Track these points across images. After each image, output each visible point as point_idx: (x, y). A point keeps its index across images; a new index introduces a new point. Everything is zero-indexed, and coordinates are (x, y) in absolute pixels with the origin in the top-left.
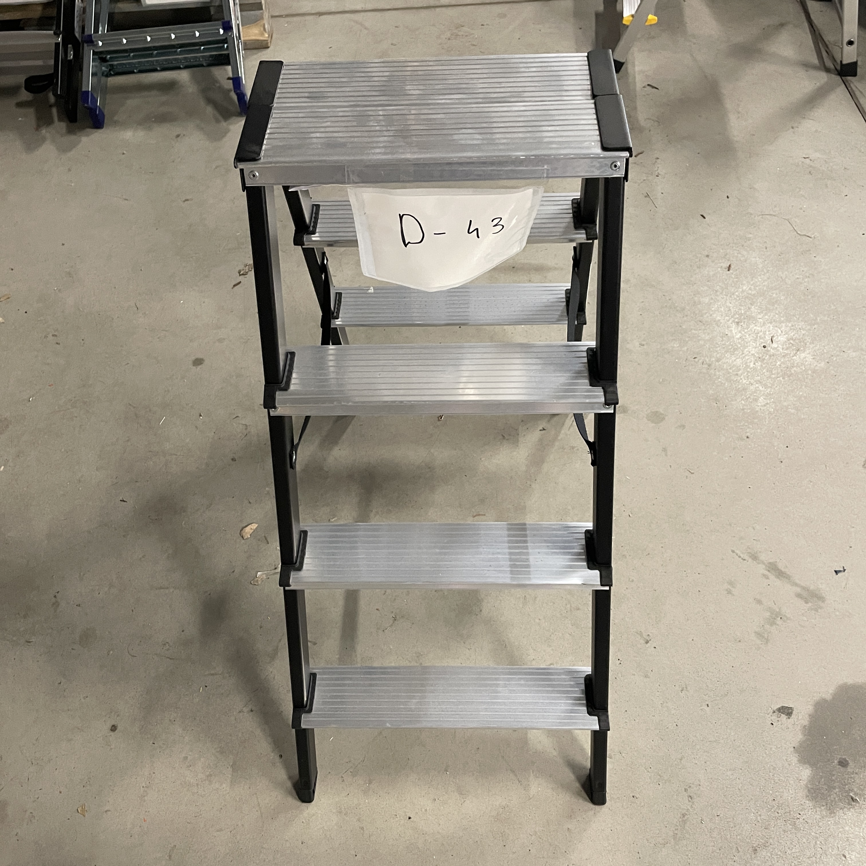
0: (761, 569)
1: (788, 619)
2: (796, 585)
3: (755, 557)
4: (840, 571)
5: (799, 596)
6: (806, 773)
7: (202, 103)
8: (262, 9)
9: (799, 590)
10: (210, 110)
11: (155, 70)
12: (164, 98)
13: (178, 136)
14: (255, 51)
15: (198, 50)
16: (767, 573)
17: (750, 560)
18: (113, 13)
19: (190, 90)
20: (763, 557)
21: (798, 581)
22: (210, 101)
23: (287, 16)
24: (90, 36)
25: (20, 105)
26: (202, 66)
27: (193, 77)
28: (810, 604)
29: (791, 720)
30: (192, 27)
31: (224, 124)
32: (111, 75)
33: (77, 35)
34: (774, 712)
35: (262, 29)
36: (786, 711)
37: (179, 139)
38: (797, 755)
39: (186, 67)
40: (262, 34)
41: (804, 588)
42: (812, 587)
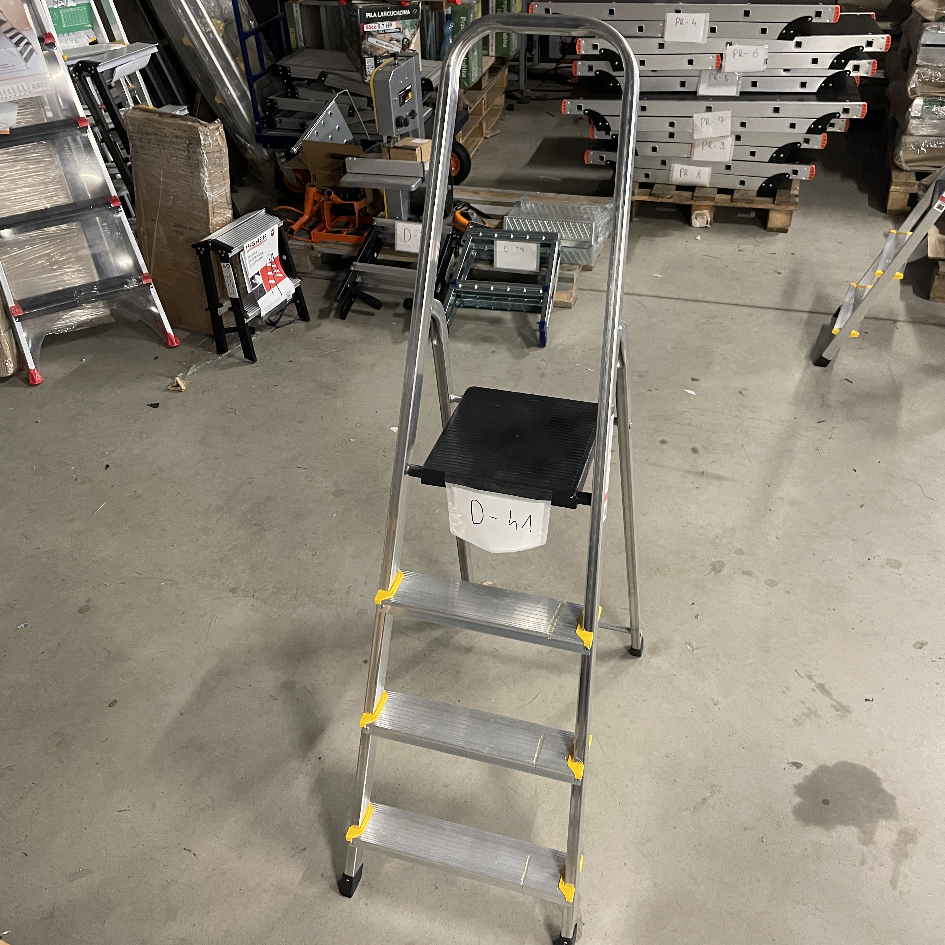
0: (813, 685)
1: (820, 717)
2: (834, 700)
3: (810, 678)
4: (869, 700)
5: (834, 706)
6: (797, 800)
7: (515, 334)
8: (573, 283)
9: (834, 703)
10: (519, 340)
11: (490, 309)
12: (490, 327)
13: (493, 352)
14: (561, 309)
15: (523, 301)
16: (815, 688)
17: (806, 679)
18: (473, 269)
19: (510, 326)
20: (815, 679)
21: (835, 698)
22: (520, 334)
23: (591, 290)
24: (455, 280)
25: (396, 315)
26: (522, 311)
27: (514, 318)
28: (838, 713)
29: (799, 771)
30: (522, 286)
31: (526, 350)
32: (460, 307)
33: (446, 279)
34: (788, 763)
35: (570, 295)
36: (798, 765)
37: (493, 354)
38: (795, 789)
39: (511, 310)
40: (569, 299)
41: (839, 703)
42: (845, 704)
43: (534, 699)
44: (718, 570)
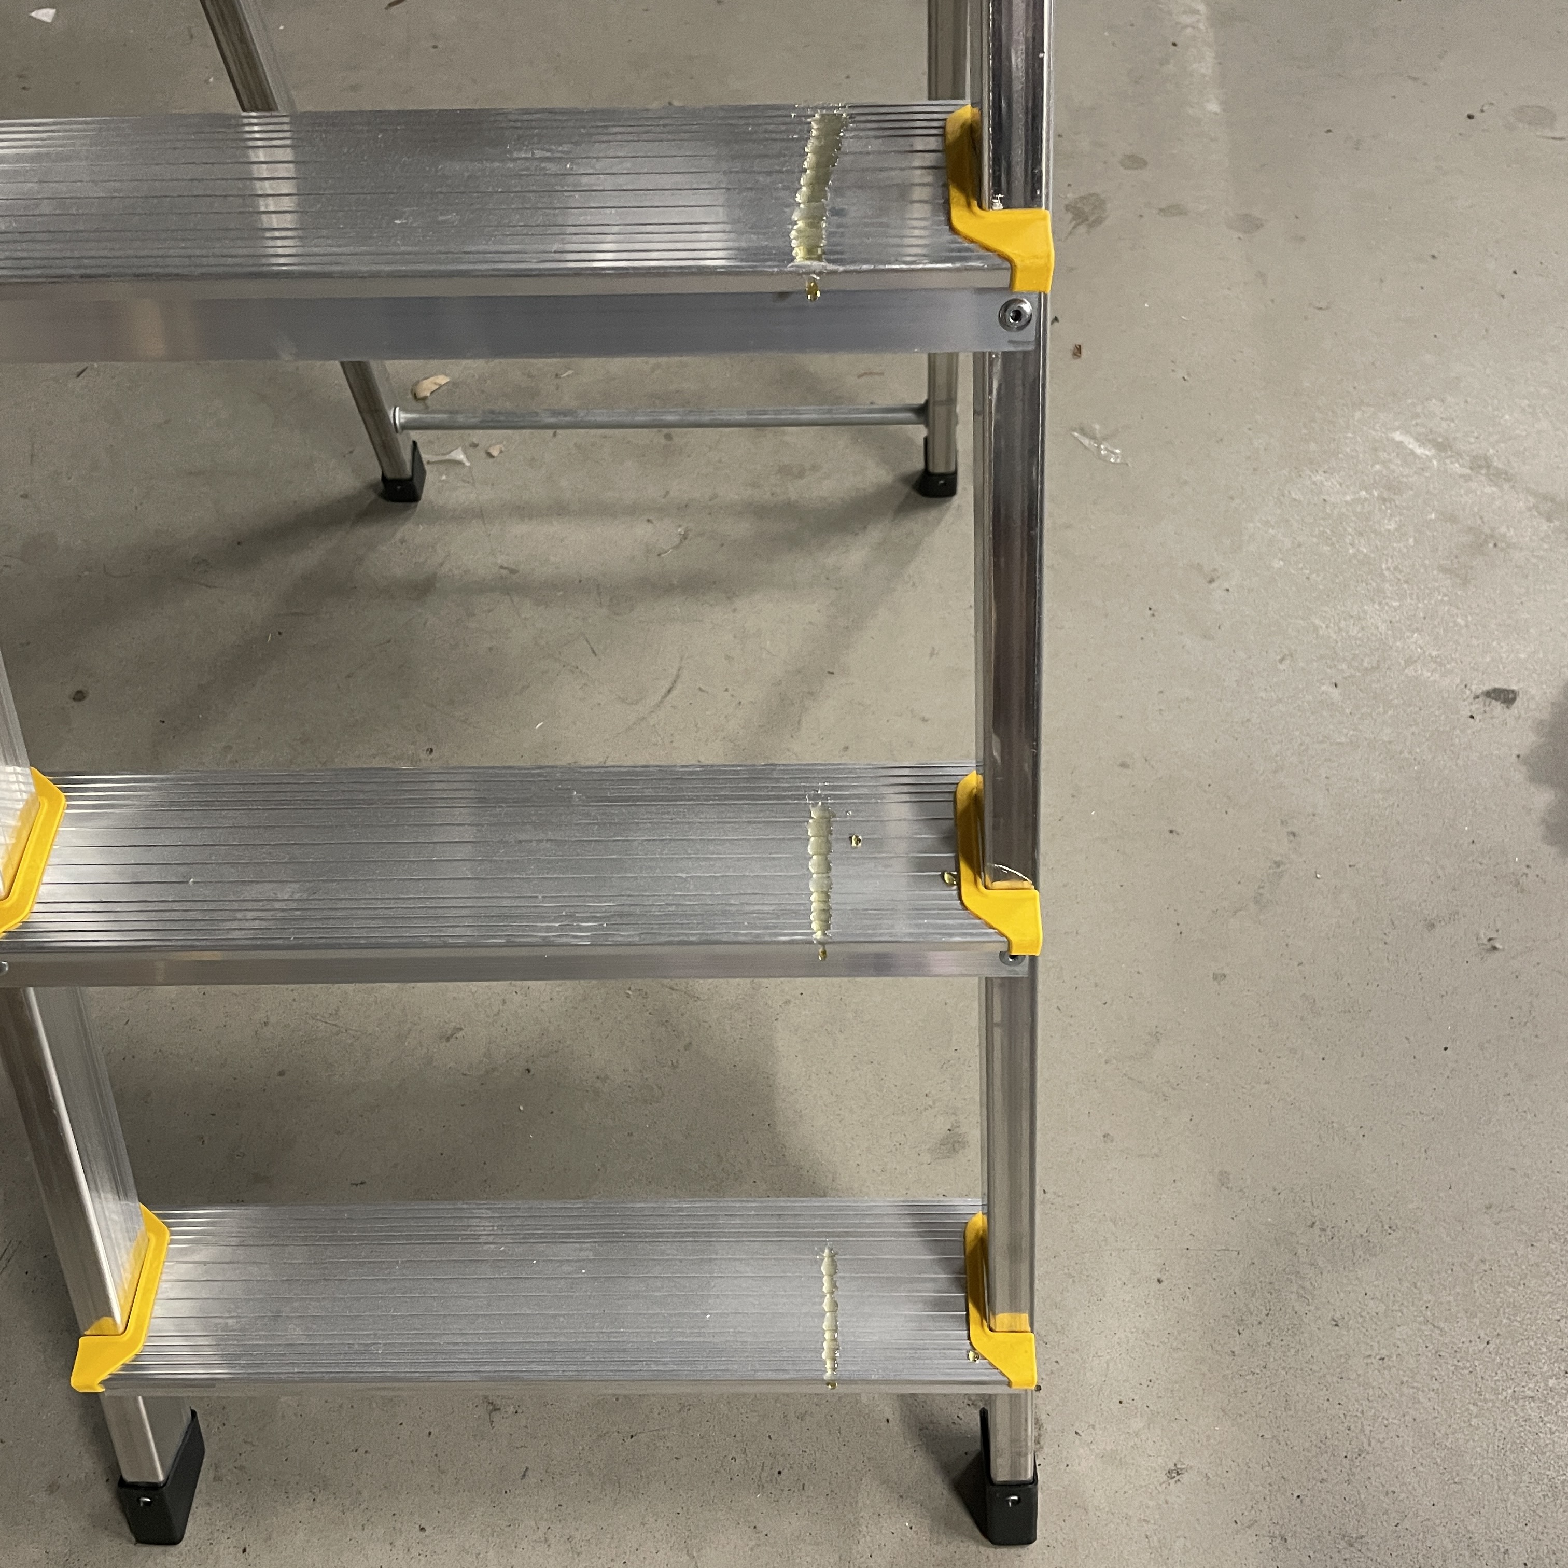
0: (1456, 467)
1: (1511, 545)
2: (1529, 491)
3: (1443, 448)
6: (1543, 797)
9: (1534, 500)
16: (1468, 472)
20: (1460, 446)
21: (1529, 484)
29: (1513, 711)
34: (1477, 697)
38: (1524, 769)
41: (1545, 497)
43: (670, 691)
44: (1092, 219)
